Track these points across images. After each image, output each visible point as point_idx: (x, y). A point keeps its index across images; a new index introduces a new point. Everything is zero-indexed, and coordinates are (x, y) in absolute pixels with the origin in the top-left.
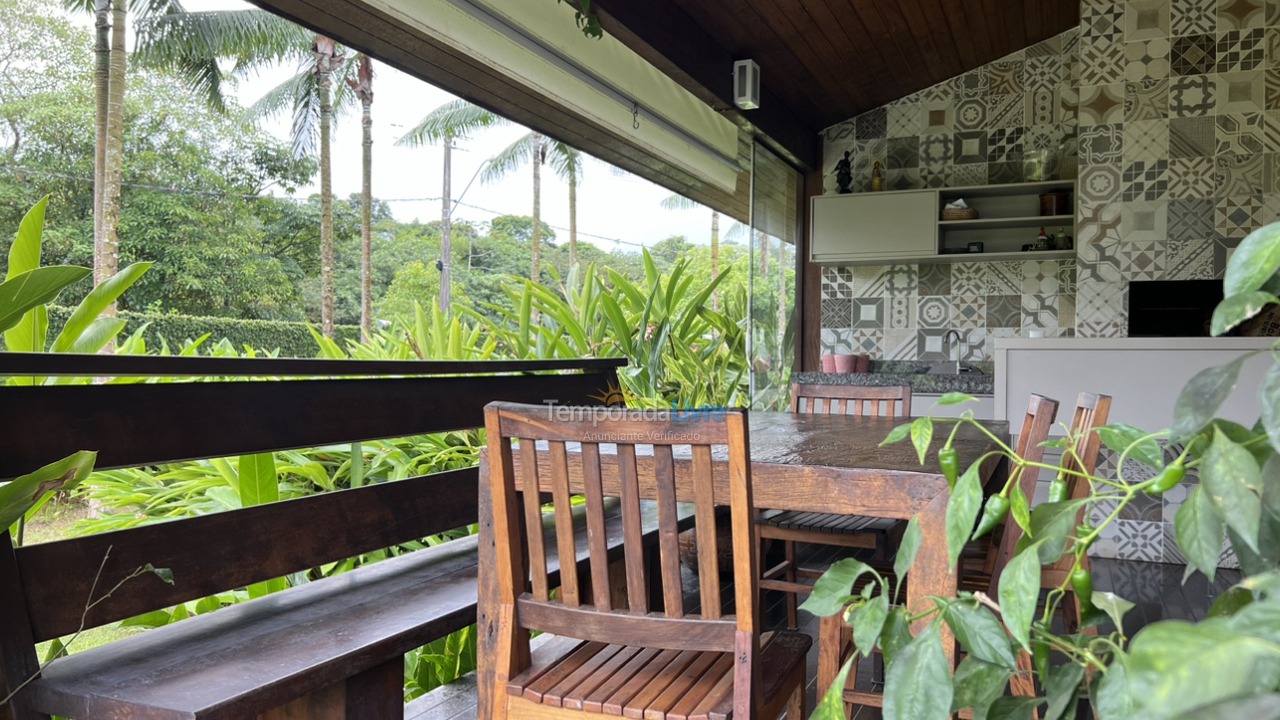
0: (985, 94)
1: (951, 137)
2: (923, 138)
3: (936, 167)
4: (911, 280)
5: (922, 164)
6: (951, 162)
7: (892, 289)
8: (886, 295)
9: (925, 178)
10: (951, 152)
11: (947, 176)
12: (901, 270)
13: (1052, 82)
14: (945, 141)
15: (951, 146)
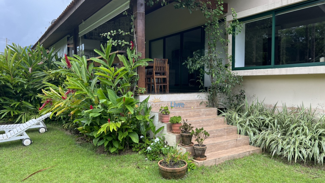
0: (102, 28)
1: (98, 33)
2: (94, 32)
3: (96, 37)
4: (93, 53)
5: (94, 36)
6: (98, 36)
7: (90, 54)
8: (89, 55)
9: (94, 38)
10: (98, 35)
11: (97, 38)
12: (91, 52)
13: (110, 28)
14: (97, 33)
15: (98, 34)
